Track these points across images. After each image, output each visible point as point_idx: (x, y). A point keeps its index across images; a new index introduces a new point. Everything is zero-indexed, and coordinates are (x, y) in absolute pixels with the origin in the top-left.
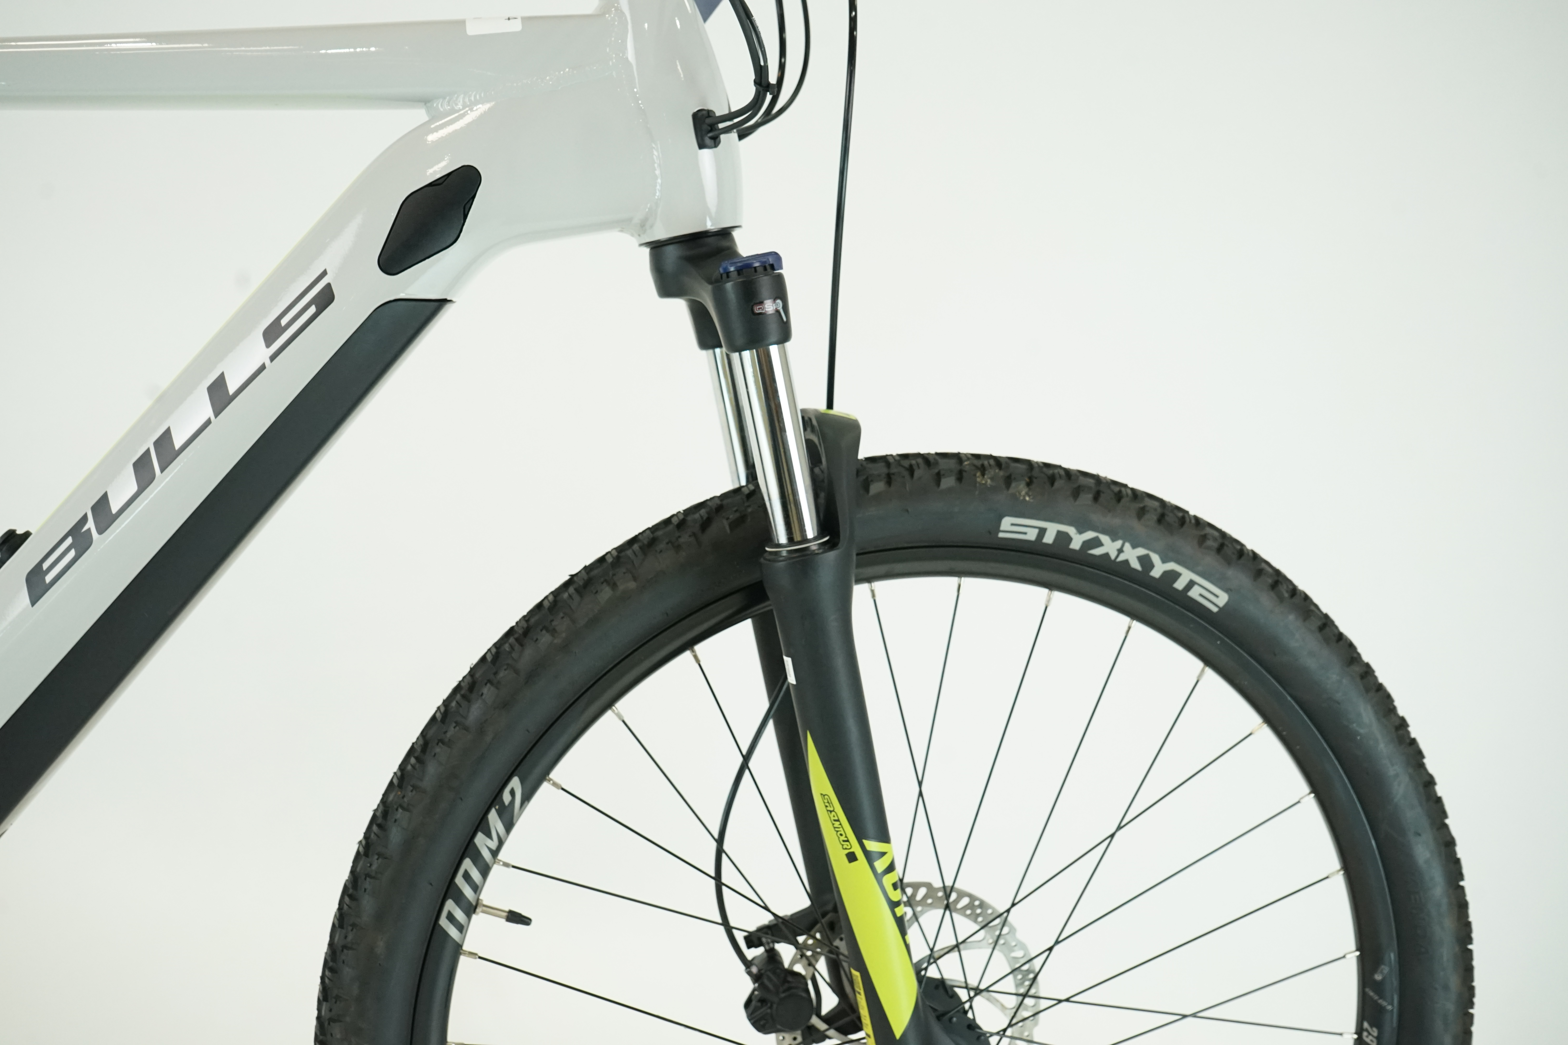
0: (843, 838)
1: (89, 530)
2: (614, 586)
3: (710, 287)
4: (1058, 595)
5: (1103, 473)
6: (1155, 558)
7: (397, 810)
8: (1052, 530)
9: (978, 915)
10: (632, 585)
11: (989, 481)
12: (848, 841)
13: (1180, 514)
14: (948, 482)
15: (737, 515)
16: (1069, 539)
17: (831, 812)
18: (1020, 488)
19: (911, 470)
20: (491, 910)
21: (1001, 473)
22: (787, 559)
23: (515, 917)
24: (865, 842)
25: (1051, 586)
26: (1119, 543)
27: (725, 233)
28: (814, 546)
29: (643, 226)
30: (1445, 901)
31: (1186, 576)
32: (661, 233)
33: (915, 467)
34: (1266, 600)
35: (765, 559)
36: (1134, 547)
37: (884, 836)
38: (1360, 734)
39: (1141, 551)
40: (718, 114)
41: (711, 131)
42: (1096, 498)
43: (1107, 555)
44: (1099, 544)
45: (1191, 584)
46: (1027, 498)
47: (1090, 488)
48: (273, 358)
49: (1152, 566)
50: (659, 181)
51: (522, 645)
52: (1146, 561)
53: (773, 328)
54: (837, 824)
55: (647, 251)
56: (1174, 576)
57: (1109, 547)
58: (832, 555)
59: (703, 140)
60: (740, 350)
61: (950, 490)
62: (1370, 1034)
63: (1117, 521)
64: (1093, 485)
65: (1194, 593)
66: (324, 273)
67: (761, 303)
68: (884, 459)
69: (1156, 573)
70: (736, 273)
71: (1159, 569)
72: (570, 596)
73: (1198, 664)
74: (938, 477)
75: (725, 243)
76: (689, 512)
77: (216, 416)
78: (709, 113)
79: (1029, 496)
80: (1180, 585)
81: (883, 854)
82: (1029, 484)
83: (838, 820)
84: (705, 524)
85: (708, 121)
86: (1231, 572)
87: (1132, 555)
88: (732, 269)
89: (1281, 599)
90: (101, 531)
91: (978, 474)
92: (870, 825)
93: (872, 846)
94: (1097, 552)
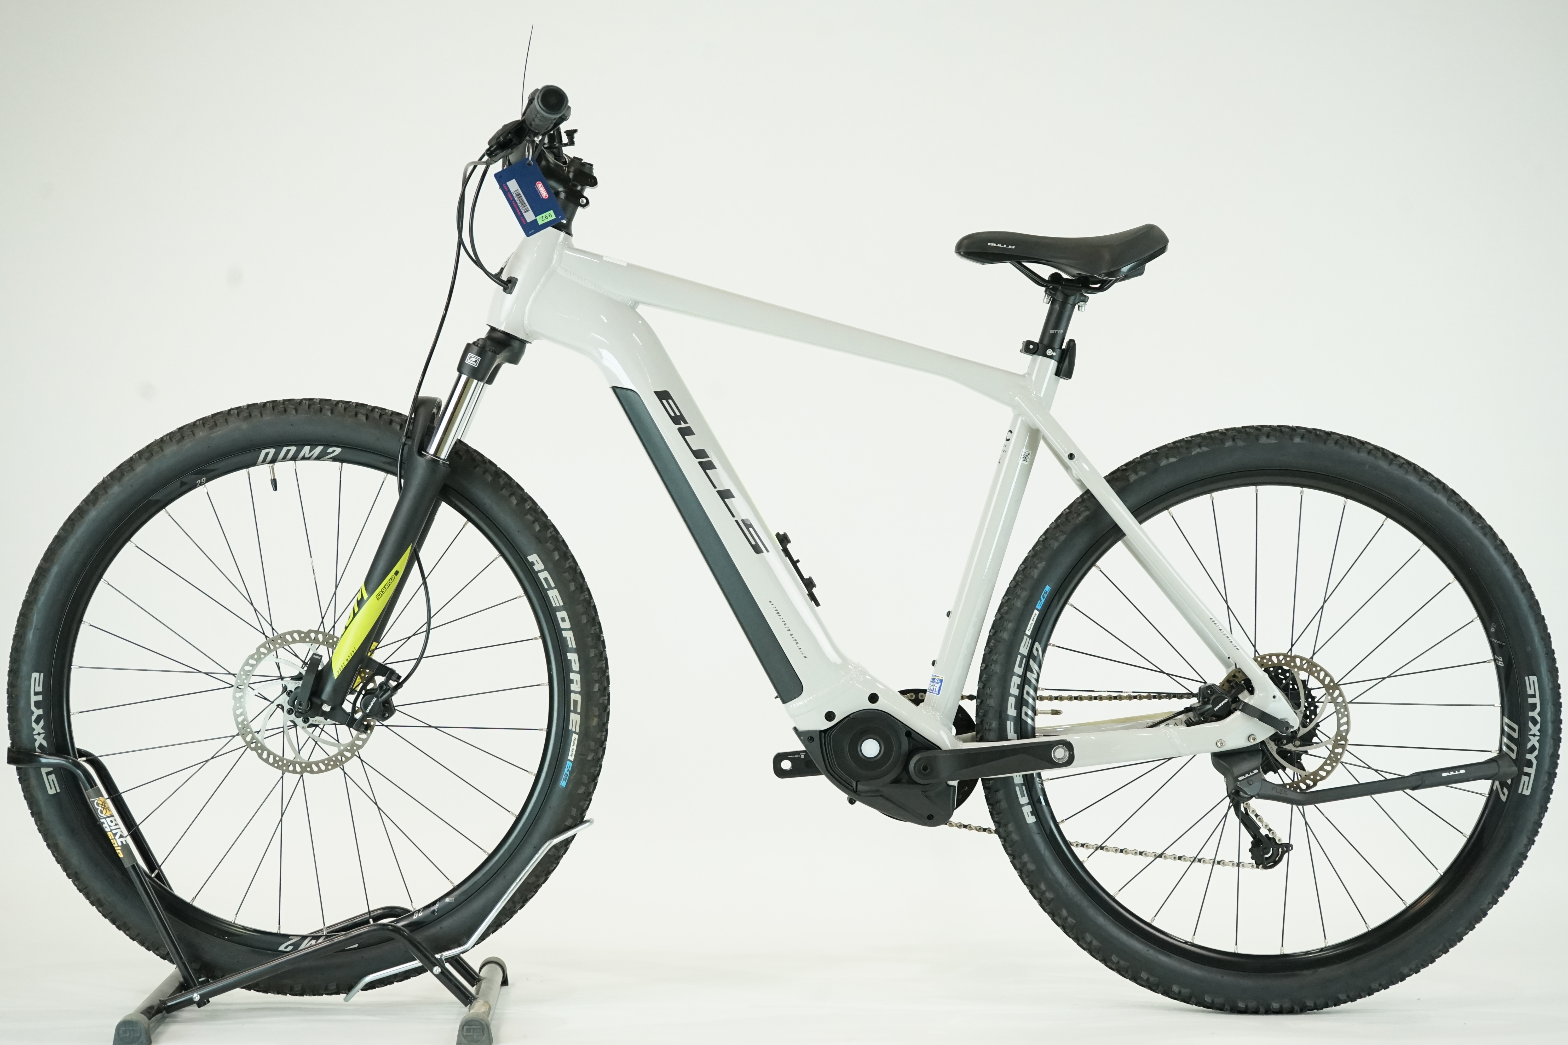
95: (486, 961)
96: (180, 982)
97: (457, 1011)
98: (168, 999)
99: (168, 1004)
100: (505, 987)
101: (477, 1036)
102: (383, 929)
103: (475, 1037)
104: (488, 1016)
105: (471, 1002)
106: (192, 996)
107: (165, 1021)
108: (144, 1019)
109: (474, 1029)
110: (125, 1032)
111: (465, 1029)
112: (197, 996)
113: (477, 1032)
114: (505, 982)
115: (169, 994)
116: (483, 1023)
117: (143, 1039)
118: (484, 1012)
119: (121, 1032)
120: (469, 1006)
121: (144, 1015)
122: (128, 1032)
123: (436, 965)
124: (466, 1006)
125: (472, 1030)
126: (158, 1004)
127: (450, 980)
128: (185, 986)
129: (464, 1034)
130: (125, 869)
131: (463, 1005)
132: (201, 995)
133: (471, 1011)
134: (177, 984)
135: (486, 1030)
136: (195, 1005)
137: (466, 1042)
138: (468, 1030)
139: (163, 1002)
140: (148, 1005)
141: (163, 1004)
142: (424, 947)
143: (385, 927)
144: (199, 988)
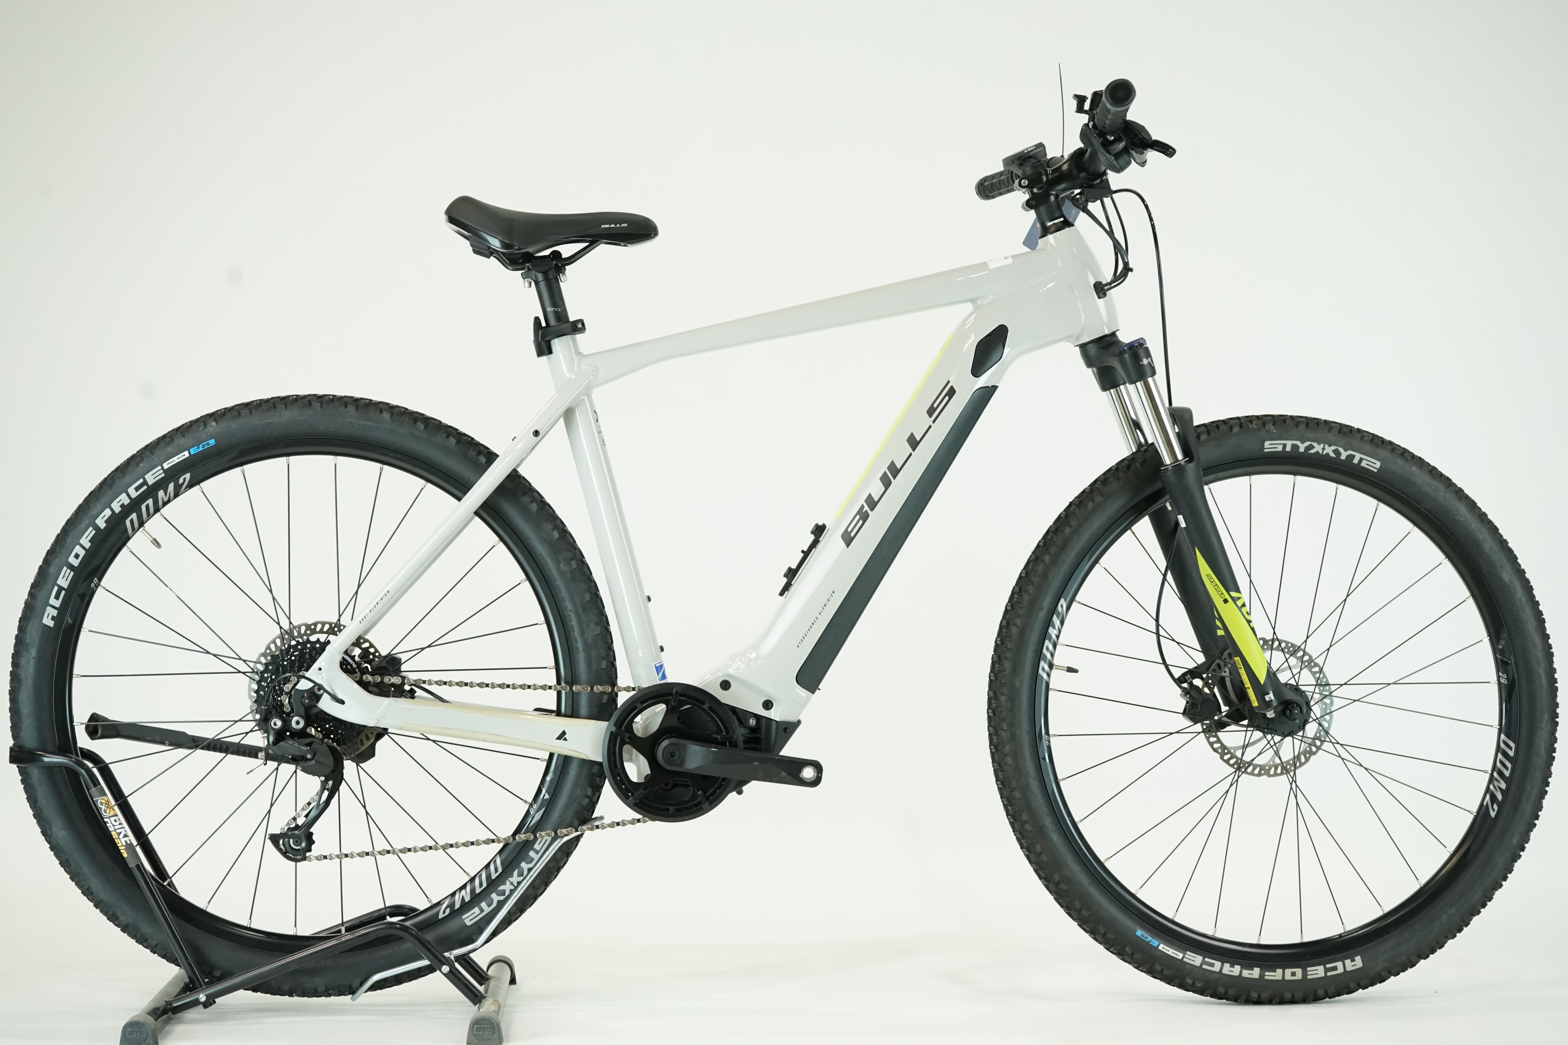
0: (1220, 593)
1: (866, 511)
2: (1093, 501)
3: (1117, 358)
4: (1299, 478)
5: (1309, 416)
6: (1341, 450)
7: (1014, 618)
8: (1289, 444)
9: (1291, 647)
10: (1101, 499)
11: (1255, 426)
12: (1223, 594)
13: (1349, 428)
14: (1236, 429)
15: (1143, 459)
16: (1298, 447)
17: (1212, 582)
18: (1270, 427)
19: (1218, 427)
20: (1060, 668)
21: (1260, 422)
22: (1172, 470)
23: (1070, 670)
24: (1230, 592)
25: (1295, 474)
26: (1322, 445)
27: (1113, 334)
28: (1183, 463)
29: (1078, 338)
30: (1524, 599)
31: (1358, 456)
32: (1086, 339)
33: (1219, 425)
34: (1399, 462)
35: (1162, 473)
36: (1330, 446)
37: (1238, 590)
38: (1461, 521)
39: (1334, 448)
40: (1104, 283)
41: (1102, 291)
42: (1307, 426)
43: (1318, 452)
44: (1313, 447)
45: (1361, 460)
46: (1274, 431)
47: (1303, 421)
48: (934, 422)
49: (1340, 454)
50: (1083, 315)
51: (1056, 535)
52: (1336, 452)
53: (1148, 370)
54: (1216, 587)
55: (1078, 348)
56: (1351, 457)
57: (1318, 448)
58: (1191, 465)
59: (1099, 295)
60: (1135, 382)
61: (1237, 433)
62: (1503, 678)
63: (1319, 436)
64: (1305, 421)
65: (1364, 464)
66: (948, 382)
67: (1142, 360)
68: (1204, 425)
69: (1343, 457)
70: (1128, 350)
71: (1344, 455)
72: (1074, 509)
73: (1375, 502)
74: (1231, 428)
75: (1115, 339)
76: (1118, 464)
77: (914, 451)
78: (1100, 283)
79: (1275, 430)
80: (1356, 461)
81: (1240, 598)
82: (1274, 425)
83: (1217, 585)
84: (1128, 467)
85: (1101, 286)
86: (1379, 451)
87: (1329, 450)
88: (1126, 348)
89: (1407, 460)
90: (872, 510)
91: (1249, 424)
92: (1231, 586)
93: (1234, 594)
94: (1312, 451)
95: (494, 960)
96: (185, 983)
97: (467, 1011)
98: (173, 1000)
99: (174, 1005)
100: (513, 986)
101: (488, 1035)
102: (391, 928)
103: (486, 1036)
104: (498, 1015)
105: (480, 1001)
106: (198, 996)
107: (171, 1022)
108: (151, 1019)
109: (484, 1028)
110: (131, 1033)
111: (475, 1028)
112: (203, 997)
113: (487, 1031)
114: (513, 981)
115: (174, 996)
116: (493, 1021)
117: (150, 1040)
118: (494, 1011)
119: (127, 1033)
120: (478, 1004)
121: (151, 1016)
122: (135, 1032)
123: (444, 964)
124: (475, 1004)
125: (482, 1028)
126: (164, 1005)
127: (459, 979)
128: (190, 987)
129: (475, 1033)
130: (130, 868)
131: (472, 1004)
132: (207, 996)
133: (481, 1010)
134: (182, 985)
135: (497, 1030)
136: (201, 1006)
137: (476, 1041)
138: (478, 1029)
139: (169, 1003)
140: (153, 1006)
141: (168, 1005)
142: (432, 946)
143: (393, 926)
144: (205, 988)
